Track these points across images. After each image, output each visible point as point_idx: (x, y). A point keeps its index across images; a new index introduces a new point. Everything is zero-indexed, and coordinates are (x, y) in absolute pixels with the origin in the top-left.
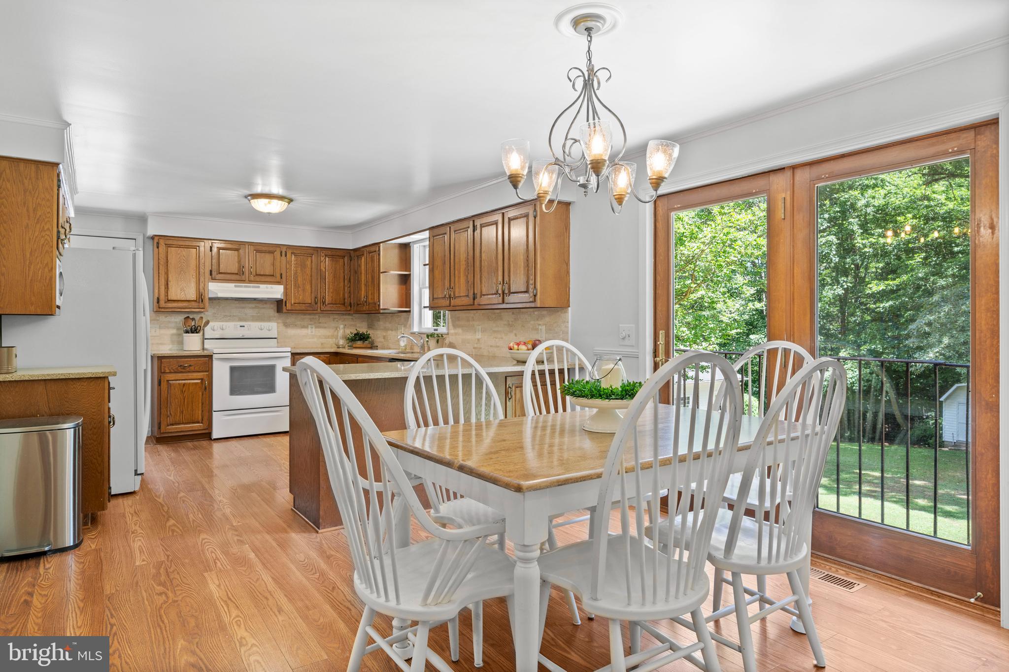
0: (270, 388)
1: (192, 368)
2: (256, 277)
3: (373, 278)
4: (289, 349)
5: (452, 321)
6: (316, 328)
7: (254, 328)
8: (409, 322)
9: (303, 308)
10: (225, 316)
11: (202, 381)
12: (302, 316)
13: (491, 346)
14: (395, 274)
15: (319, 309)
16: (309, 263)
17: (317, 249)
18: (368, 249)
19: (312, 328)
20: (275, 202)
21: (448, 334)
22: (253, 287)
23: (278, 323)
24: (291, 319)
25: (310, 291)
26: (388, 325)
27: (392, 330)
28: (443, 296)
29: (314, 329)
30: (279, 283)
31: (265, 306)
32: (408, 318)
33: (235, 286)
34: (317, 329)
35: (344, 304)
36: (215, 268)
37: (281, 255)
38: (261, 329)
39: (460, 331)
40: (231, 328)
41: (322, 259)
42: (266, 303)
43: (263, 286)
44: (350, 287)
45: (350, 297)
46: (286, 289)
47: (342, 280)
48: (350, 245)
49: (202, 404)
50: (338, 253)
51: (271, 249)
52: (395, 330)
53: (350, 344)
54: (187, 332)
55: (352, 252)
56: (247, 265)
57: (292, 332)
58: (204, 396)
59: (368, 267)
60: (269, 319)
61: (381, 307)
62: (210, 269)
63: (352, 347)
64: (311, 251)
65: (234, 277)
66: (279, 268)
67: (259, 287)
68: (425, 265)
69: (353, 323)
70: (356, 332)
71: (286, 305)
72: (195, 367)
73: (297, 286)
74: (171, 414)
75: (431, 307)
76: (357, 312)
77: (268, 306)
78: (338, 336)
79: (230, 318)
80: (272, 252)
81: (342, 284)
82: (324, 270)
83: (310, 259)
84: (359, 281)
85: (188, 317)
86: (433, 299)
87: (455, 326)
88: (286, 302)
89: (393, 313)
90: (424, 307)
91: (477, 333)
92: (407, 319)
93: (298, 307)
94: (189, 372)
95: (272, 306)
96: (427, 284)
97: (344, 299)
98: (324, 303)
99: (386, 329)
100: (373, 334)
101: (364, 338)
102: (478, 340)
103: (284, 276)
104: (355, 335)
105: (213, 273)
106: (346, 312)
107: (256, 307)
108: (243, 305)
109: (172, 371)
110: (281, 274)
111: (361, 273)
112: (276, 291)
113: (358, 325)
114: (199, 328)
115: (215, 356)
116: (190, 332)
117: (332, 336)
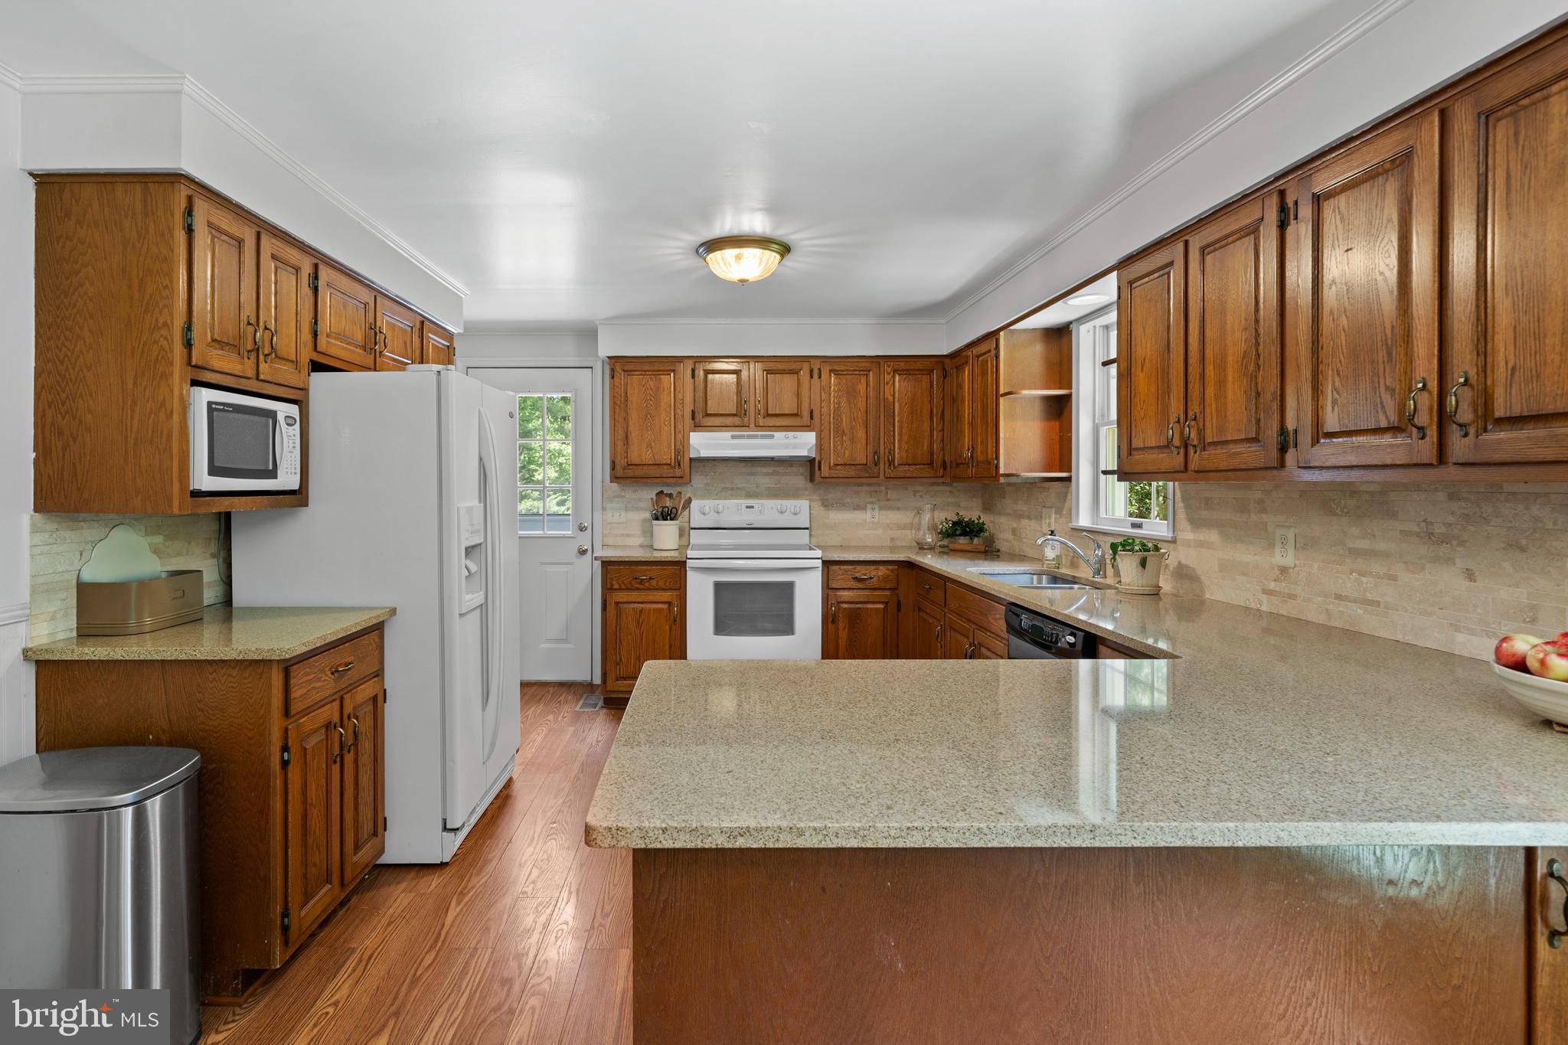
0: (784, 624)
1: (654, 583)
2: (768, 419)
3: (984, 408)
4: (818, 553)
5: (1187, 507)
6: (881, 509)
7: (769, 510)
8: (1067, 504)
9: (853, 473)
10: (725, 489)
11: (669, 606)
12: (856, 488)
13: (1338, 597)
14: (1035, 397)
15: (882, 475)
16: (862, 387)
17: (878, 360)
18: (976, 351)
19: (873, 509)
20: (752, 254)
21: (1174, 541)
22: (763, 437)
23: (811, 500)
24: (833, 495)
25: (864, 442)
26: (1021, 507)
27: (1029, 518)
28: (1163, 442)
29: (876, 512)
30: (807, 428)
31: (789, 470)
32: (1066, 494)
33: (733, 437)
34: (884, 512)
35: (931, 464)
36: (700, 405)
37: (812, 377)
38: (782, 513)
39: (1213, 536)
40: (733, 510)
41: (887, 377)
42: (791, 466)
43: (779, 435)
44: (943, 430)
45: (943, 449)
46: (819, 438)
47: (926, 417)
48: (944, 346)
49: (671, 646)
50: (919, 365)
51: (794, 366)
52: (1036, 518)
53: (945, 542)
54: (657, 519)
55: (947, 361)
56: (752, 398)
57: (837, 516)
58: (673, 632)
59: (975, 386)
60: (795, 494)
61: (1002, 471)
62: (692, 408)
63: (947, 551)
64: (864, 365)
65: (729, 420)
66: (807, 400)
67: (773, 436)
68: (1105, 364)
69: (953, 500)
70: (955, 519)
71: (820, 469)
72: (658, 582)
73: (839, 432)
74: (621, 660)
75: (1123, 474)
76: (956, 478)
77: (794, 469)
78: (920, 524)
79: (733, 492)
80: (796, 372)
81: (926, 425)
82: (891, 398)
83: (863, 380)
84: (959, 417)
85: (662, 492)
86: (1131, 451)
87: (1196, 523)
88: (820, 463)
89: (1032, 483)
90: (1105, 473)
91: (1278, 550)
92: (1064, 496)
93: (842, 472)
94: (649, 589)
95: (801, 470)
96: (1114, 416)
97: (932, 454)
98: (891, 463)
99: (1019, 516)
100: (991, 522)
101: (972, 531)
102: (1284, 570)
103: (816, 415)
104: (954, 524)
105: (696, 415)
106: (934, 480)
107: (774, 473)
108: (753, 470)
109: (623, 587)
110: (812, 412)
111: (963, 401)
112: (802, 443)
113: (963, 504)
114: (674, 511)
115: (690, 563)
116: (660, 517)
117: (910, 527)
